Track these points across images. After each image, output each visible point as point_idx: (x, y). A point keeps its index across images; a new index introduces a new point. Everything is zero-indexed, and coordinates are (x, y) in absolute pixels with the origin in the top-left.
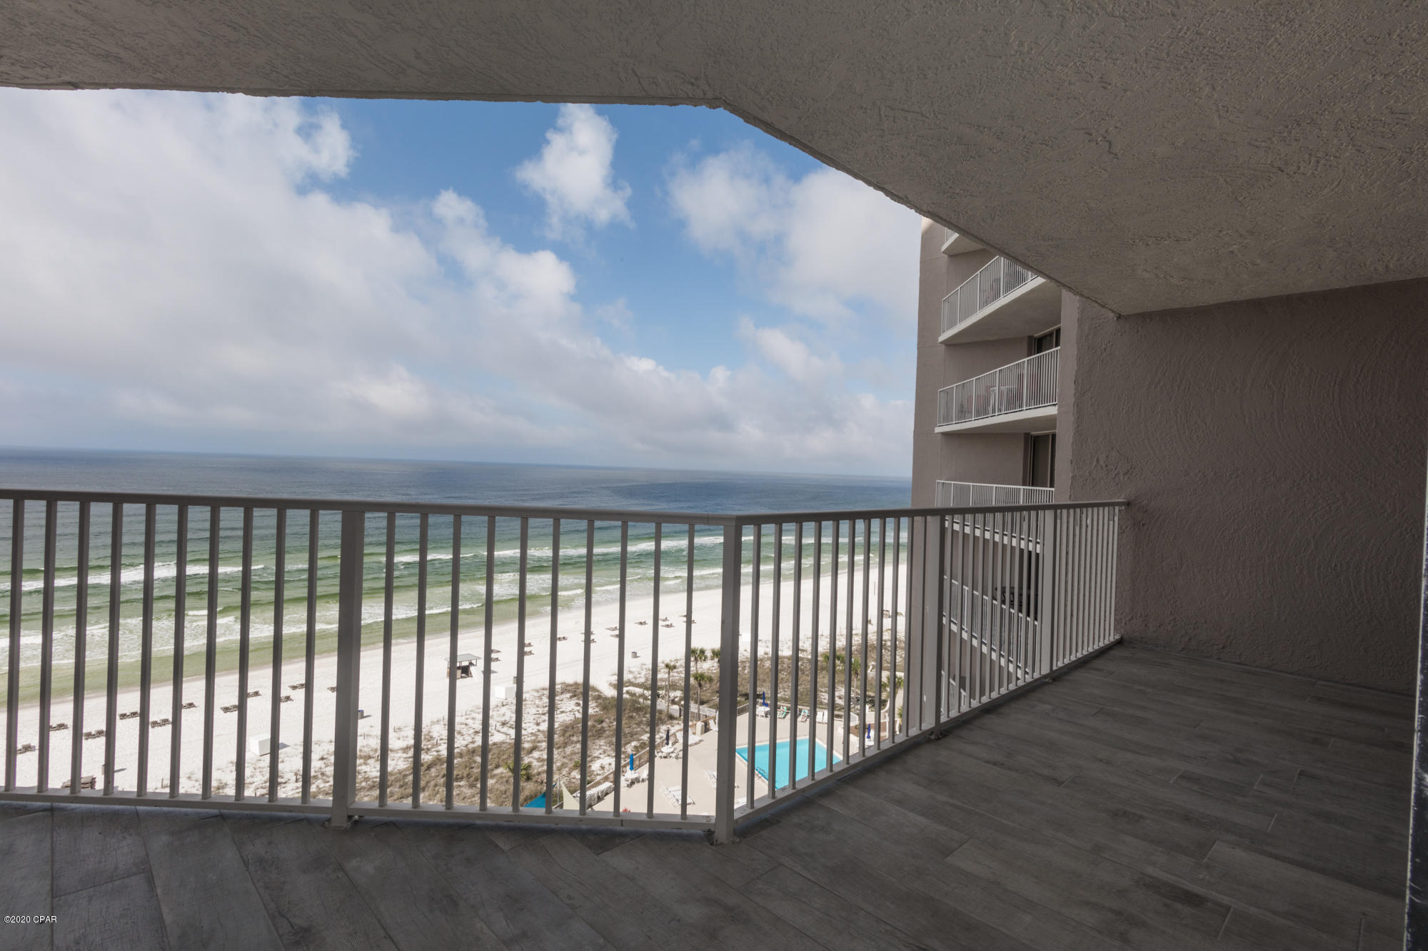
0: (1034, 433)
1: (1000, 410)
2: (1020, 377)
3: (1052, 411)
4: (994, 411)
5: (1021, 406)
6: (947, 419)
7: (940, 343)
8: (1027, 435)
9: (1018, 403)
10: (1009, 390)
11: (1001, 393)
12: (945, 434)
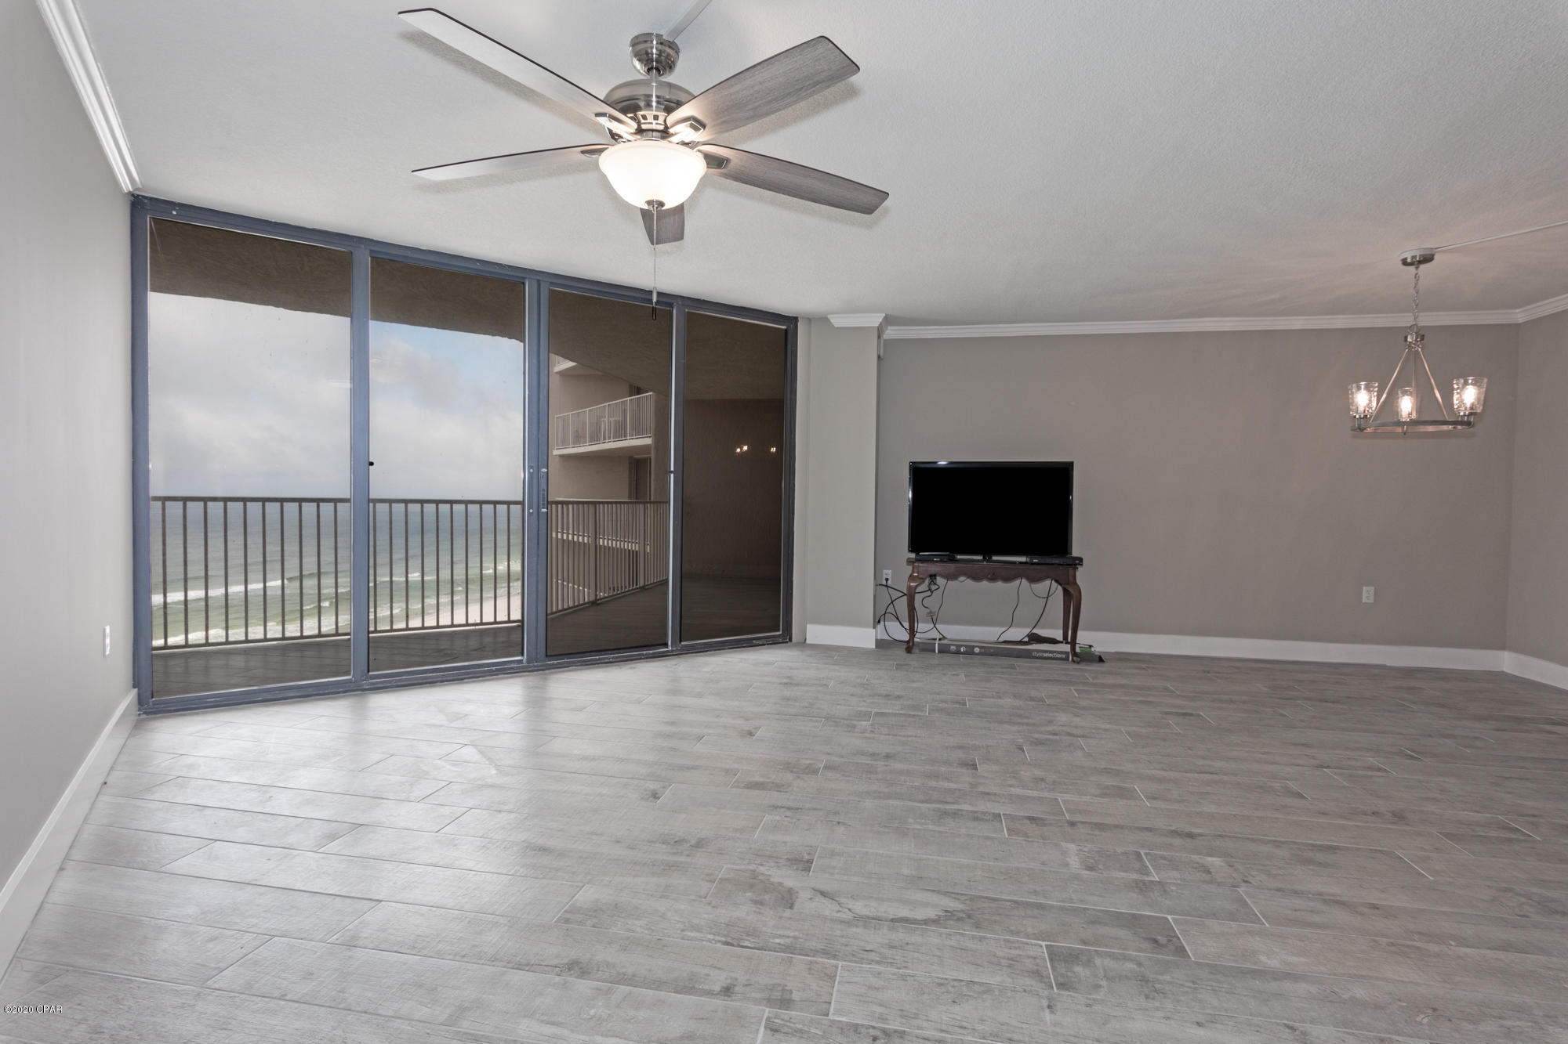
0: (636, 456)
1: (609, 438)
2: (625, 411)
3: (648, 441)
4: (605, 439)
5: (625, 436)
6: (564, 443)
7: (557, 373)
8: (631, 458)
9: (623, 432)
10: (616, 422)
11: (609, 422)
12: (561, 456)
